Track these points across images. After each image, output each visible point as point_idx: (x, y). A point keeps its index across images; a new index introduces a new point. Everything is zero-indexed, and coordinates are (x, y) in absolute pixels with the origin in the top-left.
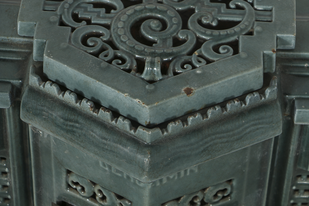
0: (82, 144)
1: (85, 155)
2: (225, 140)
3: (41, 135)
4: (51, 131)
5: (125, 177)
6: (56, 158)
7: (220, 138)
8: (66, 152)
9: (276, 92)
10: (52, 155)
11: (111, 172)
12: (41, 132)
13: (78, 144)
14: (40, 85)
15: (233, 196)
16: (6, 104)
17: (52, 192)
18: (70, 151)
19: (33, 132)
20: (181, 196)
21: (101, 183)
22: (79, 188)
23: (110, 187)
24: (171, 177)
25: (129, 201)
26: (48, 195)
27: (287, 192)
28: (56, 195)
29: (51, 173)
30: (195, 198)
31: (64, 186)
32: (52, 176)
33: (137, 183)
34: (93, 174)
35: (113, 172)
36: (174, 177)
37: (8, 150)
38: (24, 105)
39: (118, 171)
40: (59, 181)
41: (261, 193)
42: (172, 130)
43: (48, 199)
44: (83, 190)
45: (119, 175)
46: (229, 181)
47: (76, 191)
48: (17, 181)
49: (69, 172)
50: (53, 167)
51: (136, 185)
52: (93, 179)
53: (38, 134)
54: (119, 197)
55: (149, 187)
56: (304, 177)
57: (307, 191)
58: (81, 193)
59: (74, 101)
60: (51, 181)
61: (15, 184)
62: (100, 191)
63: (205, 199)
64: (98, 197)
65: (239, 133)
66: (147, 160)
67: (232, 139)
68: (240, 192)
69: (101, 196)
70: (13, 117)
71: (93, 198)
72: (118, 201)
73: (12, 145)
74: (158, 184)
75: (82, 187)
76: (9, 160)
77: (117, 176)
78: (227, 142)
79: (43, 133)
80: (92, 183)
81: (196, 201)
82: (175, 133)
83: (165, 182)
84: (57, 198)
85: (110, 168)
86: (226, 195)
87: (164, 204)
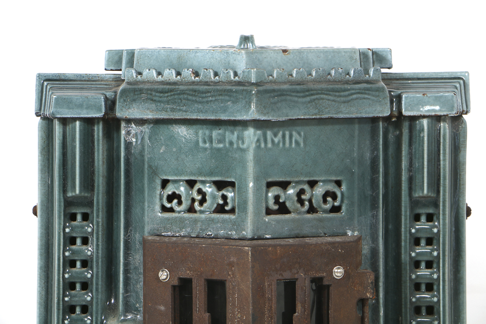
0: (184, 108)
1: (184, 140)
3: (134, 143)
4: (151, 112)
5: (227, 145)
6: (150, 167)
7: (327, 95)
8: (162, 151)
10: (146, 166)
11: (212, 148)
12: (134, 140)
13: (180, 111)
14: (137, 77)
15: (344, 208)
16: (100, 110)
17: (143, 227)
18: (167, 145)
19: (125, 141)
20: (288, 179)
21: (200, 174)
22: (175, 201)
23: (211, 174)
24: (276, 140)
25: (232, 184)
26: (137, 237)
27: (406, 237)
28: (147, 229)
29: (144, 197)
30: (302, 192)
31: (158, 208)
32: (143, 203)
33: (241, 146)
34: (192, 166)
35: (215, 145)
36: (279, 142)
37: (93, 196)
38: (121, 97)
39: (220, 142)
40: (151, 202)
41: (375, 217)
42: (277, 76)
43: (137, 243)
44: (180, 203)
45: (221, 146)
46: (338, 183)
47: (171, 210)
48: (100, 244)
49: (165, 183)
50: (146, 185)
51: (239, 149)
52: (192, 174)
53: (131, 143)
54: (220, 185)
55: (254, 145)
56: (423, 219)
57: (429, 242)
58: (177, 208)
59: (174, 75)
60: (143, 209)
61: (97, 250)
62: (200, 191)
63: (313, 201)
64: (196, 204)
65: (345, 96)
66: (254, 92)
67: (338, 99)
68: (351, 204)
69: (199, 197)
70: (103, 145)
71: (191, 210)
72: (220, 193)
73: (98, 186)
74: (263, 145)
75: (179, 197)
76: (92, 212)
77: (219, 150)
78: (333, 101)
79: (137, 139)
80: (191, 184)
81: (303, 197)
82: (280, 80)
83: (270, 145)
84: (149, 233)
85: (211, 142)
86: (336, 204)
87: (270, 185)
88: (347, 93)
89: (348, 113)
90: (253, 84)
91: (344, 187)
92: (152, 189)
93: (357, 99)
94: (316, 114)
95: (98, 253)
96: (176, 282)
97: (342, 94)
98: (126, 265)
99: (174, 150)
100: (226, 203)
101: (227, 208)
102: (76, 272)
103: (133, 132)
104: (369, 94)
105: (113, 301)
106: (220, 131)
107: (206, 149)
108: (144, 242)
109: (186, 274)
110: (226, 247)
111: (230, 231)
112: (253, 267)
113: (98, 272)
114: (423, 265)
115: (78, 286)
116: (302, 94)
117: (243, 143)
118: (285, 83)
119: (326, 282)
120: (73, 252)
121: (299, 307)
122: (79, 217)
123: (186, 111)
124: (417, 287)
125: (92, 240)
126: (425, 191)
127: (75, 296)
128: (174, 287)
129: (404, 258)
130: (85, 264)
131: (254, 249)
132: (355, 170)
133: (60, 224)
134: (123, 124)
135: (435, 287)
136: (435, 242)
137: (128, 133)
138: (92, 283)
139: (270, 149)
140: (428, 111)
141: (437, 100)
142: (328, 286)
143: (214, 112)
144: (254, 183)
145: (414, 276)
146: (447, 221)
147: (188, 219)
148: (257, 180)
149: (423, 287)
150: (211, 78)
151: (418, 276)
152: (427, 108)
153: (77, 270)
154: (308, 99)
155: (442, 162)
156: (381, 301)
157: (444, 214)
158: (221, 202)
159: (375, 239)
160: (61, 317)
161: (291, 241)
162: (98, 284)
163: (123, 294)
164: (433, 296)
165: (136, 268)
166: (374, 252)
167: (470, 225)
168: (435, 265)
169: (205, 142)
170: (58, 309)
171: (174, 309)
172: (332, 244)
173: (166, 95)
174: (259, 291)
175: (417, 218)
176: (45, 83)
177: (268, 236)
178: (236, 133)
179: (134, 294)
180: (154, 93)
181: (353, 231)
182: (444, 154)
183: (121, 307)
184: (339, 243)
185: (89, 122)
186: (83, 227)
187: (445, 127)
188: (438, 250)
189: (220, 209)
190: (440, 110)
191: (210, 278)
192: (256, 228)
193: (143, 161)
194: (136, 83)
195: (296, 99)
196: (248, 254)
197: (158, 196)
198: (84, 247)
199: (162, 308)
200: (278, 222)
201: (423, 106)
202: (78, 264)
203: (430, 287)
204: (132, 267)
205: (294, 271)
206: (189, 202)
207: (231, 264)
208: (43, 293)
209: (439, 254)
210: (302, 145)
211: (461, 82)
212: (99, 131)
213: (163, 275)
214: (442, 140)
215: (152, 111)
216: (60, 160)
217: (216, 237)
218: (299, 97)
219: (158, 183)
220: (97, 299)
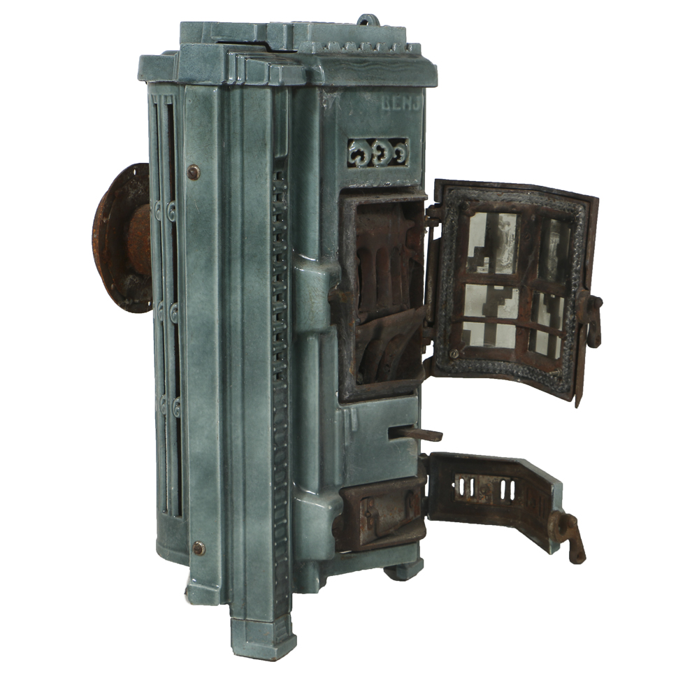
3: (326, 108)
5: (404, 108)
6: (340, 129)
8: (350, 115)
10: (337, 128)
11: (392, 111)
12: (325, 105)
17: (334, 181)
18: (355, 109)
19: (320, 106)
21: (381, 133)
22: (359, 157)
23: (384, 133)
25: (404, 141)
26: (329, 190)
28: (338, 183)
29: (334, 155)
31: (345, 164)
32: (334, 160)
33: (414, 108)
34: (375, 126)
35: (394, 108)
39: (398, 105)
40: (341, 160)
44: (362, 159)
45: (399, 109)
47: (354, 165)
49: (350, 142)
50: (336, 145)
51: (413, 111)
52: (374, 133)
53: (323, 108)
54: (394, 142)
55: (422, 109)
58: (359, 164)
59: (356, 48)
60: (334, 166)
62: (379, 148)
64: (375, 160)
69: (379, 153)
71: (370, 164)
72: (394, 149)
75: (362, 154)
76: (287, 171)
77: (397, 112)
79: (328, 104)
80: (370, 142)
84: (339, 186)
85: (391, 106)
92: (341, 148)
99: (361, 113)
100: (399, 157)
101: (399, 161)
102: (278, 226)
103: (325, 98)
106: (398, 97)
107: (386, 112)
111: (405, 180)
115: (275, 237)
117: (416, 106)
120: (276, 207)
122: (275, 177)
123: (384, 79)
125: (287, 196)
134: (318, 92)
137: (322, 99)
147: (371, 172)
153: (276, 224)
158: (395, 156)
169: (386, 106)
173: (362, 65)
178: (410, 98)
179: (326, 240)
180: (352, 64)
189: (394, 162)
193: (334, 124)
194: (324, 54)
197: (346, 154)
198: (280, 203)
202: (275, 218)
204: (325, 217)
206: (370, 157)
219: (347, 142)
220: (291, 247)
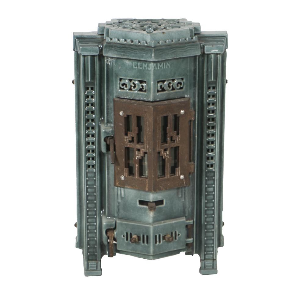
0: (128, 55)
1: (128, 65)
2: (180, 50)
3: (109, 65)
5: (143, 68)
6: (115, 73)
7: (179, 49)
8: (120, 68)
9: (197, 38)
10: (114, 73)
11: (138, 69)
12: (109, 63)
13: (126, 55)
14: (110, 40)
15: (184, 87)
16: (97, 52)
17: (113, 94)
18: (121, 66)
19: (106, 64)
20: (165, 79)
21: (134, 77)
22: (125, 86)
23: (138, 77)
24: (161, 66)
25: (145, 82)
26: (111, 97)
27: (205, 95)
28: (115, 95)
29: (113, 84)
30: (170, 83)
31: (118, 88)
32: (113, 86)
33: (148, 69)
34: (131, 74)
35: (139, 68)
36: (162, 67)
37: (94, 81)
38: (105, 48)
39: (141, 67)
40: (116, 86)
41: (195, 90)
42: (161, 43)
43: (111, 100)
44: (126, 87)
45: (141, 68)
46: (182, 79)
47: (123, 89)
48: (98, 98)
49: (121, 79)
50: (114, 80)
51: (148, 70)
52: (131, 77)
53: (108, 64)
54: (141, 82)
55: (153, 69)
56: (211, 88)
57: (213, 96)
58: (125, 89)
59: (124, 41)
60: (113, 88)
61: (97, 100)
62: (133, 83)
63: (174, 86)
64: (132, 87)
65: (185, 49)
66: (153, 51)
67: (183, 51)
68: (187, 86)
69: (133, 85)
70: (98, 63)
71: (130, 89)
72: (141, 85)
73: (97, 78)
74: (156, 69)
75: (126, 85)
76: (95, 87)
77: (140, 70)
78: (181, 51)
79: (110, 63)
80: (130, 80)
81: (170, 85)
82: (162, 45)
83: (158, 68)
84: (115, 96)
85: (138, 66)
86: (182, 86)
87: (158, 82)
88: (185, 48)
89: (186, 55)
90: (153, 47)
91: (184, 80)
92: (116, 81)
93: (189, 50)
94: (175, 57)
95: (97, 101)
96: (126, 116)
97: (184, 48)
98: (107, 107)
99: (124, 68)
100: (143, 88)
101: (143, 90)
102: (89, 108)
103: (109, 60)
104: (193, 47)
105: (102, 118)
106: (141, 63)
107: (136, 69)
108: (114, 101)
109: (129, 114)
110: (144, 106)
111: (145, 98)
112: (153, 113)
113: (97, 108)
114: (211, 104)
115: (90, 112)
116: (170, 50)
117: (149, 68)
118: (164, 46)
119: (178, 116)
120: (88, 101)
121: (169, 125)
122: (90, 89)
123: (129, 56)
124: (209, 112)
125: (95, 97)
126: (212, 80)
127: (89, 116)
128: (125, 118)
129: (205, 102)
130: (92, 105)
131: (154, 106)
132: (188, 74)
133: (83, 91)
134: (105, 58)
135: (215, 112)
136: (215, 96)
137: (107, 61)
138: (95, 112)
139: (159, 70)
140: (214, 52)
141: (217, 48)
142: (179, 117)
143: (139, 57)
144: (153, 82)
145: (208, 109)
146: (220, 89)
147: (130, 93)
148: (154, 81)
149: (211, 112)
150: (137, 44)
151: (209, 108)
152: (213, 51)
153: (90, 107)
154: (172, 51)
155: (218, 69)
156: (197, 118)
157: (219, 87)
158: (141, 88)
159: (194, 97)
160: (84, 123)
161: (166, 102)
162: (97, 112)
163: (106, 117)
164: (214, 115)
165: (111, 108)
166: (194, 102)
167: (227, 86)
168: (215, 104)
169: (135, 66)
170: (84, 120)
171: (125, 125)
172: (180, 102)
173: (121, 49)
174: (155, 121)
175: (209, 88)
176: (77, 40)
177: (158, 100)
178: (146, 64)
179: (110, 117)
180: (117, 48)
181: (187, 95)
182: (219, 66)
183: (106, 121)
184: (183, 102)
185: (93, 56)
186: (92, 92)
187: (220, 57)
188: (216, 99)
189: (141, 90)
190: (218, 52)
191: (138, 116)
192: (154, 97)
193: (113, 71)
194: (110, 43)
195: (168, 52)
196: (151, 109)
197: (118, 84)
198: (92, 99)
199: (121, 124)
200: (161, 95)
201: (212, 50)
202: (90, 105)
203: (213, 112)
204: (109, 108)
205: (167, 113)
206: (130, 87)
207: (145, 112)
208: (77, 112)
209: (217, 100)
210: (170, 67)
211: (225, 38)
212: (96, 59)
213: (121, 113)
214: (218, 61)
215: (116, 55)
216: (83, 69)
217: (139, 100)
218: (169, 51)
219: (118, 79)
220: (97, 117)
